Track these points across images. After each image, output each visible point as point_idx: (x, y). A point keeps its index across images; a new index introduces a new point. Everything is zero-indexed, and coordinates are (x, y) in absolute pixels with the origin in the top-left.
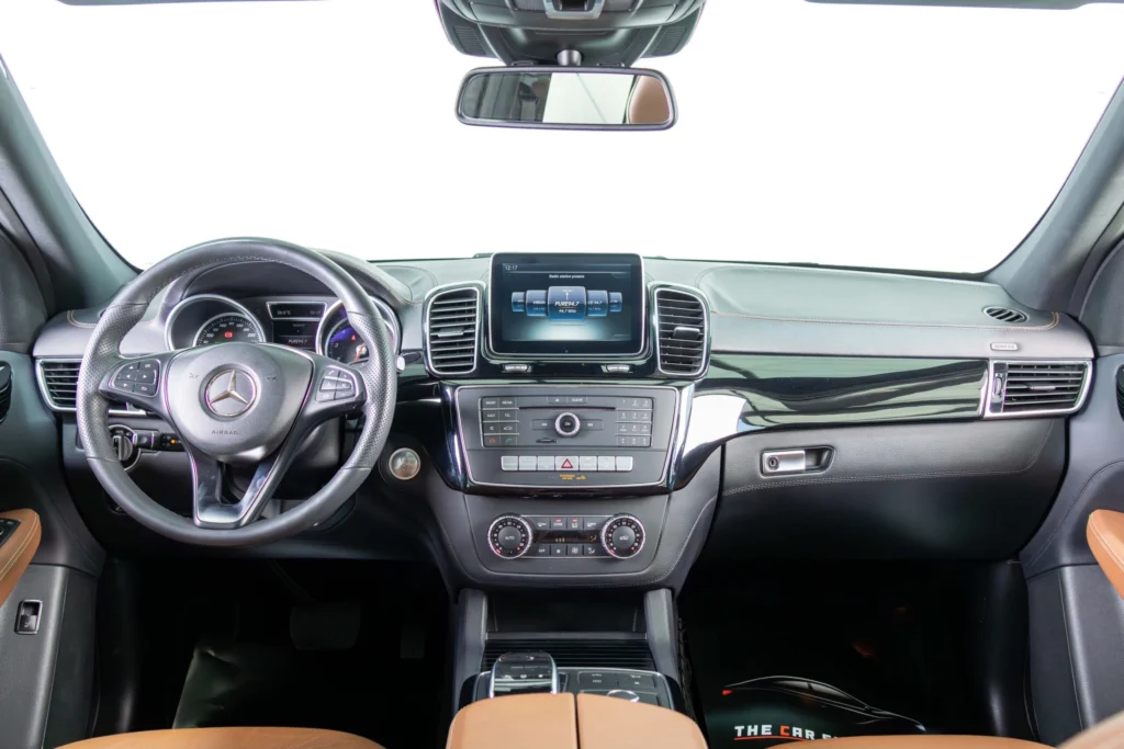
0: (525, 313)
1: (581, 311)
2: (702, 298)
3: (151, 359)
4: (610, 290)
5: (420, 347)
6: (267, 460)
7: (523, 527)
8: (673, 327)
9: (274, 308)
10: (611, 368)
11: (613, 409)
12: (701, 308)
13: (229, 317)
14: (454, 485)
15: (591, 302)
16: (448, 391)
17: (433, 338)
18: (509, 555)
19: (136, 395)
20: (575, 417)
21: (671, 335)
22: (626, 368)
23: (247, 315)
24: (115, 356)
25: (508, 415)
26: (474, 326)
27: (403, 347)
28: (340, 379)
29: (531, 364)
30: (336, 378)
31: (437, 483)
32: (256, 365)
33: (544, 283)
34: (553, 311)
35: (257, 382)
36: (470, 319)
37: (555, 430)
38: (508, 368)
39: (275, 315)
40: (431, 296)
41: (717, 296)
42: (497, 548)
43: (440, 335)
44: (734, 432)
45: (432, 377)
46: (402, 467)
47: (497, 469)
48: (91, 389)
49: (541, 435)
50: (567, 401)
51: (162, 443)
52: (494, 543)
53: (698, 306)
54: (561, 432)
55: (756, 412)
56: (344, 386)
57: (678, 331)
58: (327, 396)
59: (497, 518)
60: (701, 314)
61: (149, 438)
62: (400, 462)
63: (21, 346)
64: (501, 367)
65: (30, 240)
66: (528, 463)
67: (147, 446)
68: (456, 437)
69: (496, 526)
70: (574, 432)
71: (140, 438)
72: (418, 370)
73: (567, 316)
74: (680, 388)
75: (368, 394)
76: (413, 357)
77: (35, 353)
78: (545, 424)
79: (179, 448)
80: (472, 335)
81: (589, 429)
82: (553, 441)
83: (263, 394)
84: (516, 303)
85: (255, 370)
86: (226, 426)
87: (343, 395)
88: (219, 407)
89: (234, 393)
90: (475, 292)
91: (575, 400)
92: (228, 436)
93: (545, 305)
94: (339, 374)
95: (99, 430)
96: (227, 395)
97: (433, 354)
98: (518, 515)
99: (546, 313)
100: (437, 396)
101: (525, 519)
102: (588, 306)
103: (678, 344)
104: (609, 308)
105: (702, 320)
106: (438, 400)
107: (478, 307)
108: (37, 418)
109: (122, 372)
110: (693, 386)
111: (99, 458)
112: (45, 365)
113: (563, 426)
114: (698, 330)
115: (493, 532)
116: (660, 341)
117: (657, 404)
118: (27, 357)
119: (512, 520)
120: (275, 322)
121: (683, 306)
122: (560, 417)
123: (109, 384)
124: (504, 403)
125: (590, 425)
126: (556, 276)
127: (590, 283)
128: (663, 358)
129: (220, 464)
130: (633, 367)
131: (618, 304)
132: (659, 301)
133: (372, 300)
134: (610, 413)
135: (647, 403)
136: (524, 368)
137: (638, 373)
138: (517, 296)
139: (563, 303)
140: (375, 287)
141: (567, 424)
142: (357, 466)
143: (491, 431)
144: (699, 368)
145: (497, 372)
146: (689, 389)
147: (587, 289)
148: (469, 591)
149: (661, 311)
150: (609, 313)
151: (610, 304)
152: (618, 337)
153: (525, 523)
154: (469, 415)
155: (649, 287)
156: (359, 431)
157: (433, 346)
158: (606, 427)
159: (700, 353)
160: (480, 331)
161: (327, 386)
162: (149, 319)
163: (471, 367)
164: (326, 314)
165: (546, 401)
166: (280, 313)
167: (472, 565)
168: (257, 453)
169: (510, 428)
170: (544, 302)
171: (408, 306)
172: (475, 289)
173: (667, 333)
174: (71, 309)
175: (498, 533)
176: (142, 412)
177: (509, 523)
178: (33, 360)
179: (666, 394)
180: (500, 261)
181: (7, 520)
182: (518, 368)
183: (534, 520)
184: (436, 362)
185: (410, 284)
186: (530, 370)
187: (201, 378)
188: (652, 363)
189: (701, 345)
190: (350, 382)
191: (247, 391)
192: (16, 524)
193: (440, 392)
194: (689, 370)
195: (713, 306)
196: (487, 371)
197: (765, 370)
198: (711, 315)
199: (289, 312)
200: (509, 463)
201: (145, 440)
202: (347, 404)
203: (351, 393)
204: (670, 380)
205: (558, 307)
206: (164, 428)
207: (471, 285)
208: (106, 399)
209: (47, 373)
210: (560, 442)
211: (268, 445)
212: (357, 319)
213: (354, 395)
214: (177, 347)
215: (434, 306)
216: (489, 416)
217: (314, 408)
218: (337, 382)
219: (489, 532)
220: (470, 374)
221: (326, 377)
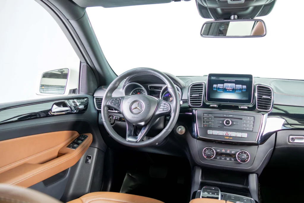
0: (217, 91)
1: (234, 90)
2: (271, 88)
3: (119, 98)
4: (242, 85)
5: (187, 98)
6: (145, 126)
7: (213, 151)
8: (262, 96)
9: (150, 87)
10: (242, 107)
11: (242, 119)
12: (271, 91)
13: (139, 89)
14: (194, 137)
15: (236, 88)
16: (194, 111)
17: (191, 96)
18: (209, 158)
19: (115, 107)
20: (230, 120)
21: (261, 99)
22: (246, 108)
23: (143, 88)
24: (111, 96)
25: (210, 119)
26: (202, 94)
27: (183, 99)
28: (165, 105)
29: (218, 105)
31: (189, 136)
32: (144, 101)
33: (223, 82)
34: (225, 90)
35: (144, 104)
36: (201, 92)
37: (224, 124)
38: (211, 106)
39: (150, 89)
40: (191, 85)
41: (276, 88)
42: (205, 156)
43: (193, 95)
44: (281, 129)
45: (190, 107)
46: (180, 131)
47: (206, 134)
48: (105, 104)
49: (219, 125)
50: (228, 116)
51: (121, 119)
52: (204, 154)
53: (270, 90)
54: (225, 124)
55: (288, 124)
56: (166, 107)
57: (263, 98)
58: (161, 110)
59: (206, 147)
60: (271, 93)
61: (118, 118)
62: (180, 130)
63: (91, 94)
64: (209, 105)
65: (94, 68)
66: (216, 132)
67: (117, 120)
68: (195, 124)
69: (205, 150)
70: (230, 125)
71: (115, 118)
72: (186, 105)
73: (229, 92)
74: (263, 114)
75: (172, 110)
76: (185, 101)
77: (94, 96)
78: (221, 122)
79: (124, 121)
80: (202, 96)
81: (234, 124)
82: (223, 127)
83: (145, 108)
84: (214, 88)
85: (144, 102)
86: (136, 116)
87: (165, 110)
88: (134, 111)
89: (138, 107)
90: (203, 84)
91: (230, 116)
92: (135, 118)
93: (223, 89)
94: (165, 104)
95: (106, 115)
96: (136, 108)
97: (190, 100)
98: (212, 147)
99: (223, 90)
100: (191, 112)
101: (214, 149)
102: (236, 89)
103: (263, 101)
104: (242, 90)
105: (271, 95)
106: (191, 114)
107: (204, 88)
108: (94, 111)
109: (112, 100)
110: (267, 114)
111: (106, 122)
112: (96, 99)
113: (226, 123)
114: (270, 98)
115: (204, 151)
116: (257, 100)
117: (255, 118)
118: (92, 96)
119: (210, 148)
120: (150, 91)
121: (265, 90)
122: (226, 120)
123: (109, 103)
124: (210, 115)
125: (234, 123)
126: (227, 81)
127: (237, 83)
128: (258, 105)
129: (134, 126)
130: (248, 107)
131: (245, 89)
132: (257, 89)
133: (175, 86)
134: (241, 120)
135: (252, 118)
136: (216, 106)
137: (250, 109)
138: (215, 86)
139: (228, 88)
140: (176, 82)
141: (228, 122)
142: (168, 129)
143: (205, 123)
144: (269, 109)
145: (208, 107)
146: (266, 115)
147: (235, 84)
148: (197, 167)
149: (258, 91)
150: (242, 91)
151: (242, 89)
152: (244, 99)
153: (214, 150)
154: (199, 118)
155: (255, 85)
156: (169, 120)
157: (190, 98)
158: (239, 124)
159: (270, 104)
160: (204, 96)
161: (162, 107)
162: (120, 89)
163: (201, 105)
164: (163, 89)
165: (222, 115)
166: (151, 88)
167: (198, 160)
168: (143, 123)
169: (211, 122)
170: (222, 88)
171: (184, 87)
172: (203, 83)
173: (260, 98)
174: (103, 85)
175: (206, 152)
176: (117, 111)
177: (209, 149)
178: (94, 97)
179: (258, 116)
180: (210, 75)
181: (85, 135)
182: (214, 105)
183: (216, 149)
184: (191, 103)
185: (185, 82)
186: (217, 107)
187: (130, 103)
188: (255, 106)
189: (271, 102)
190: (168, 106)
191: (141, 107)
192: (87, 136)
193: (192, 112)
194: (266, 109)
195: (275, 91)
196: (205, 106)
197: (292, 111)
198: (274, 93)
199: (154, 88)
200: (210, 132)
201: (117, 118)
202: (166, 112)
203: (167, 109)
204: (259, 112)
205: (226, 89)
206: (121, 116)
207: (202, 82)
208: (108, 107)
209: (96, 101)
210: (225, 127)
211: (145, 121)
212: (170, 90)
214: (126, 95)
215: (191, 88)
216: (205, 118)
217: (158, 113)
218: (164, 106)
219: (203, 151)
220: (200, 107)
221: (162, 105)
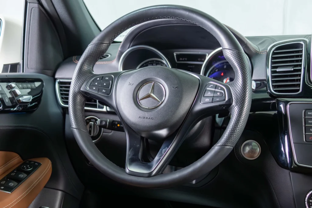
3: (109, 75)
5: (264, 78)
6: (169, 138)
9: (178, 56)
13: (153, 61)
14: (283, 165)
16: (282, 106)
17: (273, 72)
19: (100, 95)
24: (90, 72)
26: (300, 65)
28: (216, 90)
30: (214, 89)
31: (272, 163)
32: (166, 79)
35: (165, 87)
36: (298, 61)
39: (178, 60)
40: (273, 47)
43: (278, 70)
45: (273, 96)
46: (249, 152)
48: (77, 90)
51: (113, 126)
52: (309, 206)
56: (218, 94)
58: (207, 100)
61: (106, 122)
62: (248, 149)
63: (50, 72)
65: (56, 14)
67: (105, 127)
69: (311, 195)
71: (101, 122)
75: (234, 99)
77: (56, 76)
79: (121, 130)
80: (300, 70)
83: (169, 97)
85: (166, 82)
86: (147, 114)
87: (218, 99)
88: (144, 103)
89: (152, 94)
90: (302, 45)
92: (146, 120)
94: (216, 87)
95: (79, 114)
96: (149, 96)
97: (273, 82)
100: (273, 110)
107: (304, 54)
108: (54, 110)
109: (93, 81)
111: (78, 129)
112: (60, 83)
115: (309, 198)
118: (52, 78)
120: (178, 64)
123: (86, 88)
129: (142, 138)
142: (224, 145)
143: (311, 132)
154: (296, 121)
156: (223, 128)
157: (273, 77)
160: (305, 68)
161: (209, 94)
162: (111, 60)
163: (299, 90)
164: (207, 58)
166: (181, 59)
168: (163, 132)
171: (257, 54)
172: (302, 43)
174: (75, 55)
176: (105, 109)
178: (55, 80)
184: (274, 87)
185: (257, 44)
187: (134, 86)
190: (223, 92)
191: (160, 94)
192: (39, 165)
196: (309, 93)
199: (186, 59)
201: (104, 123)
202: (220, 106)
203: (223, 99)
206: (116, 118)
207: (300, 41)
208: (84, 96)
209: (60, 87)
211: (170, 128)
213: (225, 100)
214: (124, 69)
215: (274, 53)
216: (309, 122)
217: (199, 107)
218: (214, 92)
219: (306, 198)
220: (298, 94)
221: (208, 89)
